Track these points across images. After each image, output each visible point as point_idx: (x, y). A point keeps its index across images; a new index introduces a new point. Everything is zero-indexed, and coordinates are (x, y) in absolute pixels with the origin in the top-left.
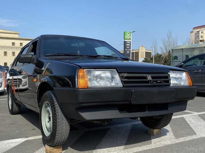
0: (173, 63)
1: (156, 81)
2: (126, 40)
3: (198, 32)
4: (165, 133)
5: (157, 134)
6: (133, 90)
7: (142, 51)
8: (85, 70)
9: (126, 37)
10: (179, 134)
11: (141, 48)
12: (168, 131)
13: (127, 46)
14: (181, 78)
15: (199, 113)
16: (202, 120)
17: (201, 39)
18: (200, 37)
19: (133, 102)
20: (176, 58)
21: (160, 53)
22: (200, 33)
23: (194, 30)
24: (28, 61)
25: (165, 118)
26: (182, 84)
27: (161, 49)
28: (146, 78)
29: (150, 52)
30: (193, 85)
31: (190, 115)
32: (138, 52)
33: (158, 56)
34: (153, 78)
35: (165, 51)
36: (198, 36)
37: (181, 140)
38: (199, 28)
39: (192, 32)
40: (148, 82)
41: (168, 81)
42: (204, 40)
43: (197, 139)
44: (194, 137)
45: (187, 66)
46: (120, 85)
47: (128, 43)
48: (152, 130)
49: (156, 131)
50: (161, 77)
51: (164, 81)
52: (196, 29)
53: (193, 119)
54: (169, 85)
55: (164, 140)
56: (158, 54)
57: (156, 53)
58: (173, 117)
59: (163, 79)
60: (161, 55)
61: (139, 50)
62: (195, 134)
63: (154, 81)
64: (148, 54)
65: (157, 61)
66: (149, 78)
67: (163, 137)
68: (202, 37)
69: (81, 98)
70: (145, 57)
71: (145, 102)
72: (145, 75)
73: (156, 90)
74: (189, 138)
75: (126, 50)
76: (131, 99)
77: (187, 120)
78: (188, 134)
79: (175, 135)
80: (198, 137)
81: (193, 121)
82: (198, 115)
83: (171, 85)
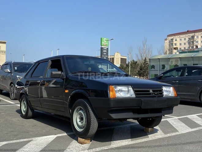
0: (150, 71)
1: (154, 93)
2: (102, 47)
3: (172, 39)
4: (156, 131)
5: (151, 132)
6: (143, 99)
7: (117, 57)
8: (113, 86)
9: (103, 43)
10: (166, 132)
11: (116, 54)
12: (158, 130)
13: (104, 52)
14: (170, 91)
15: (178, 118)
16: (181, 122)
17: (175, 47)
18: (174, 45)
19: (142, 107)
20: (153, 67)
21: (135, 60)
22: (174, 40)
23: (169, 38)
24: (58, 77)
25: (157, 119)
26: (170, 95)
27: (137, 55)
28: (149, 91)
29: (125, 59)
30: (177, 96)
31: (172, 119)
32: (114, 58)
33: (133, 63)
34: (153, 91)
35: (140, 58)
36: (172, 44)
37: (169, 135)
38: (173, 36)
39: (166, 39)
40: (150, 94)
41: (162, 93)
42: (177, 48)
43: (180, 134)
44: (177, 133)
45: (166, 77)
46: (134, 96)
47: (105, 50)
48: (147, 128)
49: (150, 129)
50: (157, 91)
51: (159, 93)
52: (170, 36)
53: (175, 121)
54: (163, 96)
55: (157, 135)
56: (133, 61)
57: (132, 60)
58: (162, 120)
59: (159, 92)
60: (136, 62)
61: (114, 56)
62: (177, 131)
63: (153, 93)
64: (123, 60)
65: (133, 68)
66: (151, 91)
67: (156, 134)
68: (176, 44)
69: (112, 105)
70: (120, 63)
71: (149, 107)
72: (148, 90)
73: (155, 99)
74: (174, 134)
75: (103, 56)
76: (141, 106)
77: (170, 122)
78: (173, 132)
79: (163, 132)
80: (180, 133)
81: (175, 123)
82: (178, 119)
83: (164, 96)
